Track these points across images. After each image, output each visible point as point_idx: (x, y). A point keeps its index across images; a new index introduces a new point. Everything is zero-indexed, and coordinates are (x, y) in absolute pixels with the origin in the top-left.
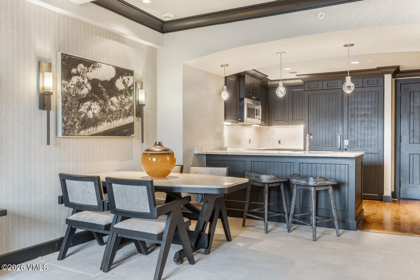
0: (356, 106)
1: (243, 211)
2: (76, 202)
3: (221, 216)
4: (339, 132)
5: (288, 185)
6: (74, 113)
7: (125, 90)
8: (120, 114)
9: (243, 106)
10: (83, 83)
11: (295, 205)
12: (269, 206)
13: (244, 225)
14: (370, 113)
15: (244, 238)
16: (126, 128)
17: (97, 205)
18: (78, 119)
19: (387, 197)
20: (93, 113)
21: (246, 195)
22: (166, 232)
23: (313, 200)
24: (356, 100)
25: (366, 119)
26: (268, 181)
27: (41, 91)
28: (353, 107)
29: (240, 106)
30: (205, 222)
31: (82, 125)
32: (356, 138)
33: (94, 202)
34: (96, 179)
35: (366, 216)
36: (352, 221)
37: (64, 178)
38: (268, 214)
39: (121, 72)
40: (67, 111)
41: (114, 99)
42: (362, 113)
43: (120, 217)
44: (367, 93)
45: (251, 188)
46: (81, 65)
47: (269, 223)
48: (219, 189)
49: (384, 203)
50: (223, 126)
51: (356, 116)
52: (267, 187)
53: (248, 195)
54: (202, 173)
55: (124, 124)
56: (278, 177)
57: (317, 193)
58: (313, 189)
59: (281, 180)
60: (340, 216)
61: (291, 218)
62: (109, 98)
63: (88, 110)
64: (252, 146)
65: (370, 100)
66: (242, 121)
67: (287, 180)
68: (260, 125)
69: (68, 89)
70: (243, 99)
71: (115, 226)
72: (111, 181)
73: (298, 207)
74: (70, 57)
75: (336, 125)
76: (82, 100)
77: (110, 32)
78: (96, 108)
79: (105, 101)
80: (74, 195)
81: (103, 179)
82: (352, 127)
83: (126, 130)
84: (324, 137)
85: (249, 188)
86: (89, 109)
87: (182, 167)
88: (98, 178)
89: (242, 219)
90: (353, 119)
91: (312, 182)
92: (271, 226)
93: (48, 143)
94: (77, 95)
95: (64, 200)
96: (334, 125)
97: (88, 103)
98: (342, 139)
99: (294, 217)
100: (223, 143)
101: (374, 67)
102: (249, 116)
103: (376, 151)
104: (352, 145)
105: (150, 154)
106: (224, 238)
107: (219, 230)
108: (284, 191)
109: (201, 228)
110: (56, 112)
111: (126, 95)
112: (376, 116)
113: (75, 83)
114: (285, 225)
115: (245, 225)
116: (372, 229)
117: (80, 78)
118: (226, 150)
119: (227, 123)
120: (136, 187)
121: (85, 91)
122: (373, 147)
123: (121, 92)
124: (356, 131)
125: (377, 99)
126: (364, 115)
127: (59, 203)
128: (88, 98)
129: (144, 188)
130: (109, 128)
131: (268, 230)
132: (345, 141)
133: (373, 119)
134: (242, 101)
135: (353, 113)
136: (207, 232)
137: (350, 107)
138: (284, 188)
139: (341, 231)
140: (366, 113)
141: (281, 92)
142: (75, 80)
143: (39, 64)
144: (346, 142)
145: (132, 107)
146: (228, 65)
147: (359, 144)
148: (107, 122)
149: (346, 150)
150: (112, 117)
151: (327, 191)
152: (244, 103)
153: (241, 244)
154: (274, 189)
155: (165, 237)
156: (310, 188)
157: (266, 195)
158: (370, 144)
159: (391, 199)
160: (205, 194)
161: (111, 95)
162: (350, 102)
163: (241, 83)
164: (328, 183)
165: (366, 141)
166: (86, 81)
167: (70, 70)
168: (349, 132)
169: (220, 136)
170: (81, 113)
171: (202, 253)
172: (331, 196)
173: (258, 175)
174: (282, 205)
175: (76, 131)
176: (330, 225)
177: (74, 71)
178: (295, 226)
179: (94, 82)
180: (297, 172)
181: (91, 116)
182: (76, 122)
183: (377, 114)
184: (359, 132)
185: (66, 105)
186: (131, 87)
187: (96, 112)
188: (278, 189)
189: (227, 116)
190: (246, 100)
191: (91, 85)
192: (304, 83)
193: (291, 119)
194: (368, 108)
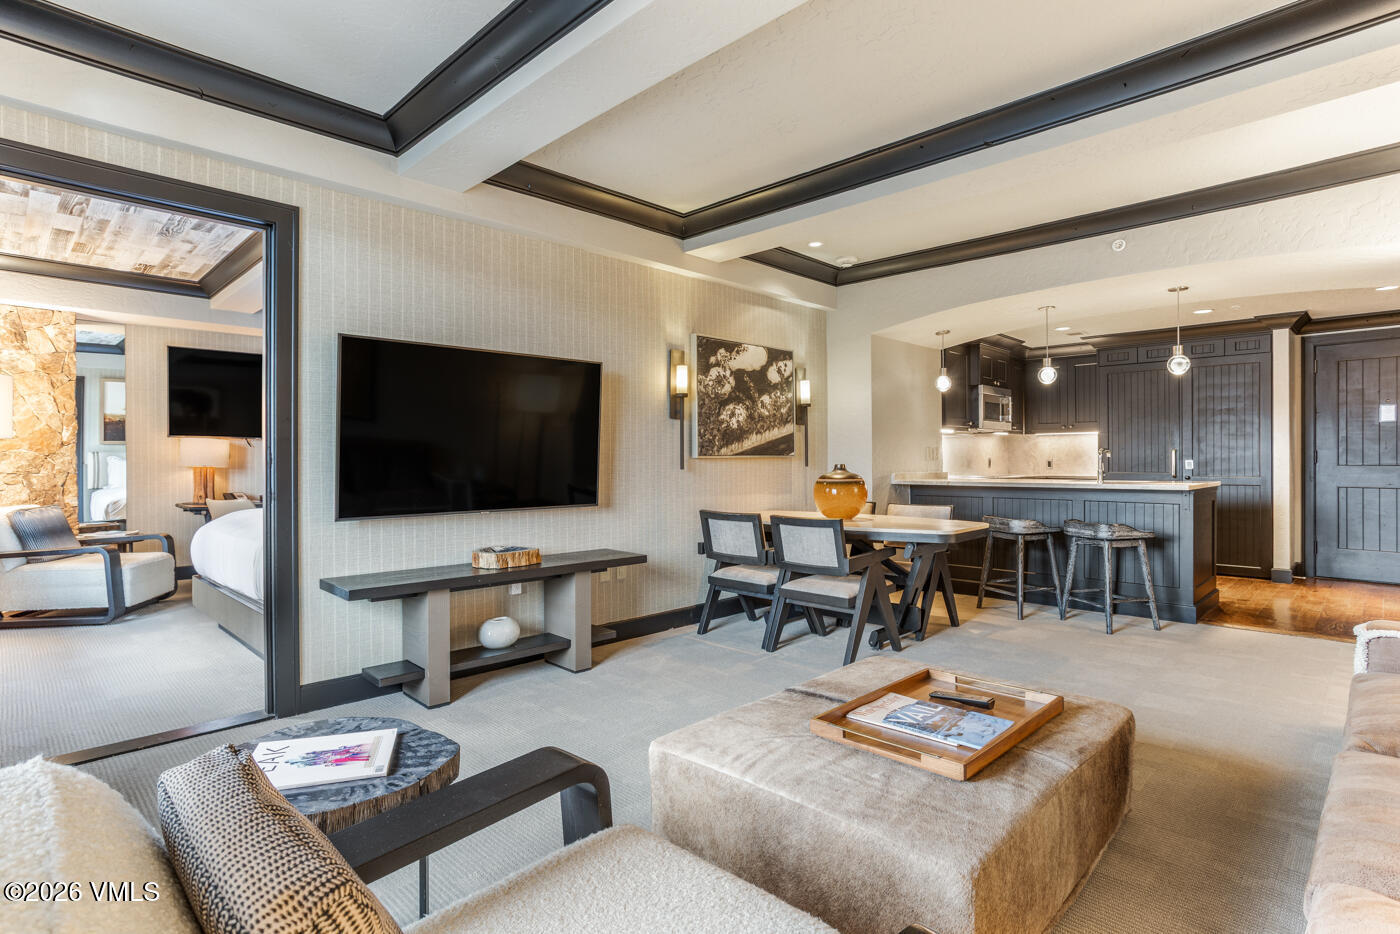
0: (1210, 393)
1: (981, 570)
2: (724, 552)
3: (941, 587)
4: (1173, 444)
5: (1061, 539)
6: (714, 422)
7: (780, 383)
8: (774, 421)
9: (977, 399)
10: (725, 376)
11: (1075, 574)
12: (1025, 577)
13: (979, 606)
14: (1241, 405)
15: (980, 623)
16: (784, 443)
17: (756, 555)
18: (719, 430)
19: (1282, 572)
20: (738, 421)
21: (983, 555)
22: (862, 596)
23: (1107, 564)
24: (1210, 381)
25: (1233, 418)
26: (1024, 531)
27: (673, 393)
28: (1203, 395)
29: (970, 400)
30: (917, 590)
31: (723, 440)
32: (1209, 456)
33: (753, 553)
34: (754, 519)
35: (1224, 603)
36: (1187, 605)
37: (706, 516)
38: (1024, 589)
39: (776, 355)
40: (705, 418)
41: (766, 398)
42: (1224, 407)
43: (789, 574)
44: (1233, 368)
45: (994, 544)
46: (722, 351)
47: (1026, 605)
48: (941, 536)
49: (1273, 584)
50: (939, 437)
51: (1210, 413)
52: (1021, 540)
53: (988, 554)
54: (908, 515)
55: (780, 436)
56: (1043, 525)
57: (1118, 553)
58: (1106, 545)
59: (1048, 530)
60: (1163, 595)
61: (1066, 596)
62: (760, 397)
63: (730, 418)
64: (993, 471)
65: (1241, 380)
66: (975, 425)
67: (1058, 530)
68: (1010, 432)
69: (705, 387)
70: (976, 387)
71: (783, 587)
72: (777, 521)
73: (1081, 577)
74: (708, 340)
75: (1167, 430)
76: (723, 402)
77: (759, 295)
78: (741, 413)
79: (754, 402)
80: (722, 541)
81: (766, 520)
82: (1202, 434)
83: (782, 446)
84: (1142, 455)
85: (989, 542)
86: (733, 415)
87: (874, 504)
88: (759, 517)
89: (977, 598)
90: (1203, 419)
91: (1104, 532)
92: (1028, 609)
93: (682, 467)
94: (717, 394)
95: (705, 548)
96: (1162, 431)
97: (731, 406)
98: (1180, 458)
99: (1071, 594)
100: (939, 464)
101: (1251, 316)
102: (986, 418)
103: (1256, 481)
104: (1202, 470)
105: (827, 483)
106: (948, 622)
107: (938, 611)
108: (1055, 549)
109: (910, 601)
110: (690, 421)
111: (782, 390)
112: (1256, 412)
113: (714, 377)
114: (1057, 610)
115: (983, 606)
116: (1231, 623)
117: (720, 370)
118: (946, 478)
119: (947, 431)
120: (817, 529)
121: (727, 389)
122: (1248, 473)
123: (775, 387)
124: (1211, 443)
125: (1256, 379)
126: (1229, 410)
127: (699, 553)
128: (732, 398)
129: (830, 531)
130: (758, 444)
131: (1025, 614)
132: (1187, 461)
133: (1248, 418)
134: (975, 391)
135: (1203, 406)
136: (919, 605)
138: (1054, 544)
139: (1163, 623)
140: (1232, 405)
141: (1048, 375)
142: (714, 372)
143: (670, 353)
144: (1189, 464)
145: (790, 409)
146: (948, 332)
147: (1217, 467)
148: (757, 434)
149: (1189, 478)
150: (762, 427)
151: (1135, 549)
152: (978, 394)
153: (975, 632)
154: (1035, 544)
155: (859, 603)
156: (1102, 543)
157: (1021, 555)
158: (1241, 467)
159: (1291, 576)
160: (918, 544)
161: (761, 393)
162: (1196, 384)
163: (973, 358)
164: (1136, 534)
165: (1233, 460)
166: (728, 373)
167: (708, 359)
168: (1195, 444)
169: (934, 454)
170: (722, 422)
171: (912, 639)
172: (1144, 559)
173: (1005, 520)
174: (1051, 575)
175: (715, 448)
176: (1142, 611)
177: (713, 360)
178: (1076, 612)
179: (739, 374)
180: (1079, 516)
181: (735, 426)
182: (715, 436)
183: (1256, 408)
184: (1218, 444)
185: (703, 410)
186: (789, 377)
187: (741, 419)
188: (1042, 546)
189: (948, 419)
190: (981, 388)
191: (735, 378)
192: (1098, 351)
193: (1072, 419)
194: (1237, 397)
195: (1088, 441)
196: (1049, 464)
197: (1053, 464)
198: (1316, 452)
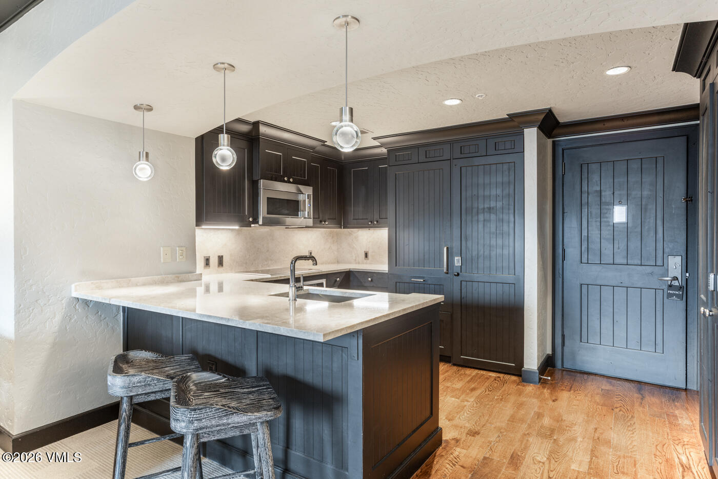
0: (475, 192)
4: (446, 241)
9: (258, 194)
14: (500, 204)
19: (530, 372)
24: (475, 180)
25: (493, 217)
28: (469, 193)
29: (251, 195)
32: (475, 253)
42: (486, 206)
44: (493, 168)
51: (475, 212)
65: (499, 179)
70: (257, 182)
75: (441, 227)
82: (469, 232)
90: (469, 218)
96: (437, 228)
98: (451, 255)
101: (503, 115)
102: (270, 213)
103: (511, 279)
104: (469, 266)
112: (512, 211)
122: (505, 271)
124: (475, 240)
125: (512, 177)
126: (490, 209)
132: (456, 258)
133: (505, 217)
134: (256, 186)
135: (469, 204)
137: (463, 194)
140: (493, 204)
144: (458, 261)
147: (481, 265)
149: (457, 275)
152: (258, 189)
158: (500, 265)
159: (538, 377)
163: (255, 153)
165: (493, 259)
168: (463, 243)
183: (511, 207)
184: (481, 242)
190: (261, 183)
192: (389, 151)
193: (377, 216)
194: (497, 196)
195: (381, 235)
196: (366, 255)
197: (369, 255)
198: (564, 250)
